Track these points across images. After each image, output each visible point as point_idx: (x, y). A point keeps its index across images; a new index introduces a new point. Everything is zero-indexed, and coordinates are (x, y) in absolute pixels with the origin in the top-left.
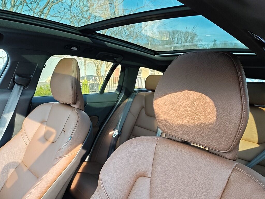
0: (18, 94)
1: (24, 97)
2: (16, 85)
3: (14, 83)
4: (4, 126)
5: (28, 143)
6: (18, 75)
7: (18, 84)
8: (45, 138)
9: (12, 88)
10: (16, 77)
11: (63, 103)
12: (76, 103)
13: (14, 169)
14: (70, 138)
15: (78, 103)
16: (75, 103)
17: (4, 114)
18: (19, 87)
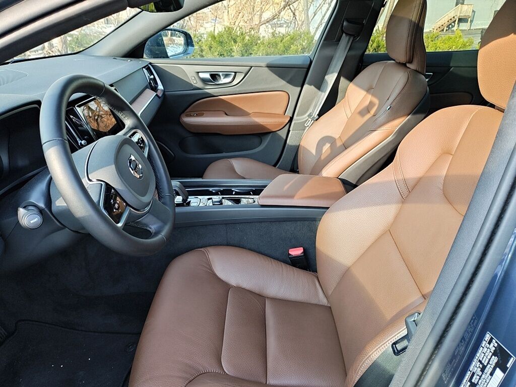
0: (346, 48)
1: (353, 53)
2: (344, 35)
3: (343, 32)
4: (325, 92)
5: (349, 115)
6: (348, 21)
7: (347, 34)
8: (368, 110)
9: (339, 40)
10: (345, 24)
11: (398, 61)
12: (413, 62)
13: (329, 145)
14: (389, 107)
15: (415, 61)
16: (410, 62)
17: (328, 74)
18: (348, 38)
